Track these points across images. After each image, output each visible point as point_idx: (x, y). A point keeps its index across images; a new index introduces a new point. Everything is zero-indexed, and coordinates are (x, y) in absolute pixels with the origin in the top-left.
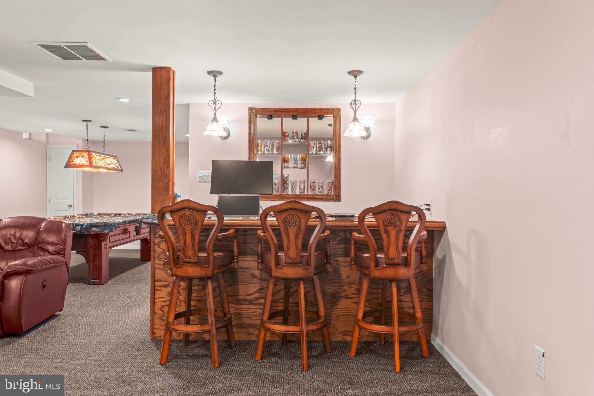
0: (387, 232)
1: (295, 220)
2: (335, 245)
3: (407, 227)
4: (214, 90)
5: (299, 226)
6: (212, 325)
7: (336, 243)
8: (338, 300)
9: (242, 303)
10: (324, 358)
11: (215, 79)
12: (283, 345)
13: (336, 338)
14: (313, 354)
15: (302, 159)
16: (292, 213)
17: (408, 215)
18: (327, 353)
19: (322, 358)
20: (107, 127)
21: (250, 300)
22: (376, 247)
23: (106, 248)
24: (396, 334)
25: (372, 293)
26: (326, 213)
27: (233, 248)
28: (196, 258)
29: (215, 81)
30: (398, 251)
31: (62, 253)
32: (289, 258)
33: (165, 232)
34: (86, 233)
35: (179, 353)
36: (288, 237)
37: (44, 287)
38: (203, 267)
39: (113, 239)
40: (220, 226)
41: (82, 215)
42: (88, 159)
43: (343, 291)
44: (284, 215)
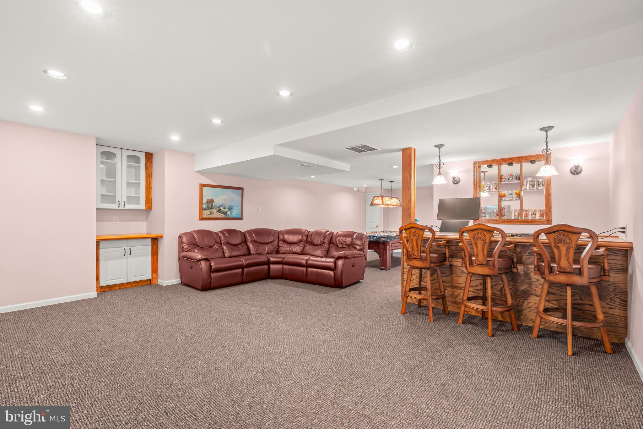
0: (558, 248)
1: (482, 236)
2: (526, 256)
3: (577, 245)
4: (439, 156)
5: (485, 240)
6: (429, 296)
7: (527, 255)
8: (529, 296)
9: (455, 288)
10: (509, 333)
11: (440, 149)
12: (482, 319)
13: (528, 323)
14: (502, 329)
15: (516, 194)
16: (479, 231)
17: (578, 235)
18: (514, 331)
19: (508, 333)
20: (393, 182)
21: (460, 287)
22: (549, 259)
23: (389, 250)
24: (569, 326)
25: (561, 295)
26: (506, 232)
27: (446, 252)
28: (419, 256)
29: (440, 151)
30: (569, 262)
31: (363, 250)
32: (478, 261)
33: (403, 241)
34: (378, 241)
35: (413, 310)
36: (477, 247)
37: (353, 266)
38: (423, 262)
39: (393, 245)
40: (433, 238)
41: (381, 231)
42: (381, 200)
43: (533, 290)
44: (474, 232)
